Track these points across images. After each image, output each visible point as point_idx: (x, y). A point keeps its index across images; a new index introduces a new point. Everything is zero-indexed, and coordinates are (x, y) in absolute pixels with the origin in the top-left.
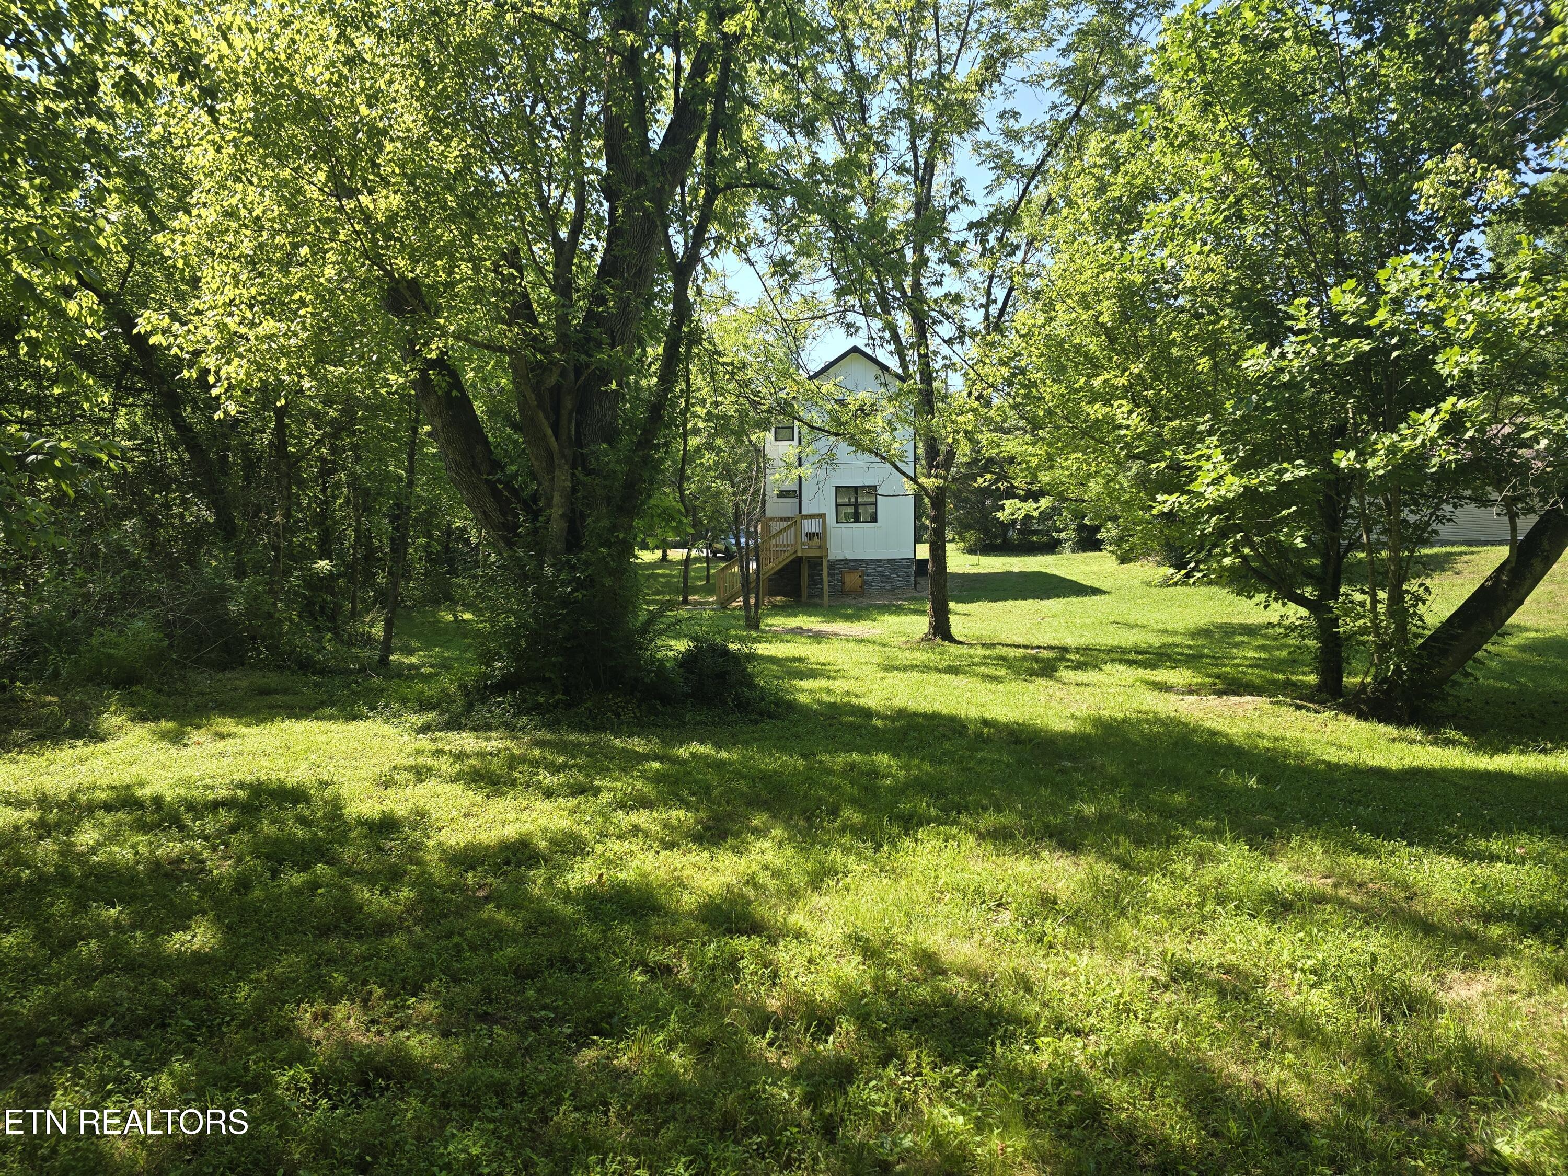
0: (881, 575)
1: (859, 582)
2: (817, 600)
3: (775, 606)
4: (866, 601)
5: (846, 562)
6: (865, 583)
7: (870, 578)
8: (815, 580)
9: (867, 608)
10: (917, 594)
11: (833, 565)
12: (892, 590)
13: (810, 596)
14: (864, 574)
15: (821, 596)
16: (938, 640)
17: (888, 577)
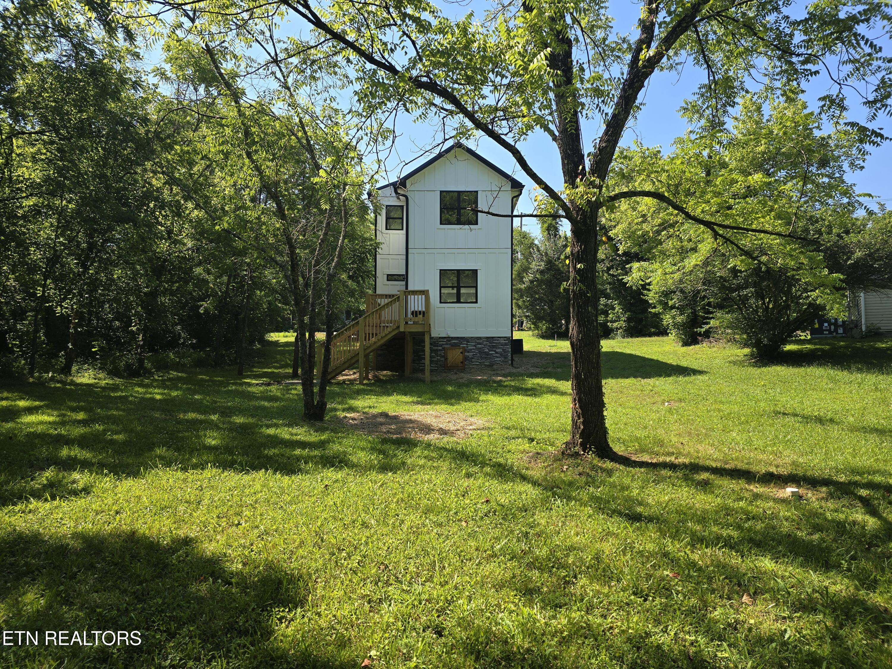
0: (481, 351)
1: (461, 358)
2: (420, 375)
3: (378, 381)
4: (465, 377)
5: (449, 339)
6: (466, 358)
7: (470, 355)
8: (419, 356)
9: (468, 384)
10: (514, 370)
11: (435, 342)
12: (491, 366)
13: (415, 371)
14: (465, 350)
15: (423, 371)
16: (591, 457)
17: (487, 354)
